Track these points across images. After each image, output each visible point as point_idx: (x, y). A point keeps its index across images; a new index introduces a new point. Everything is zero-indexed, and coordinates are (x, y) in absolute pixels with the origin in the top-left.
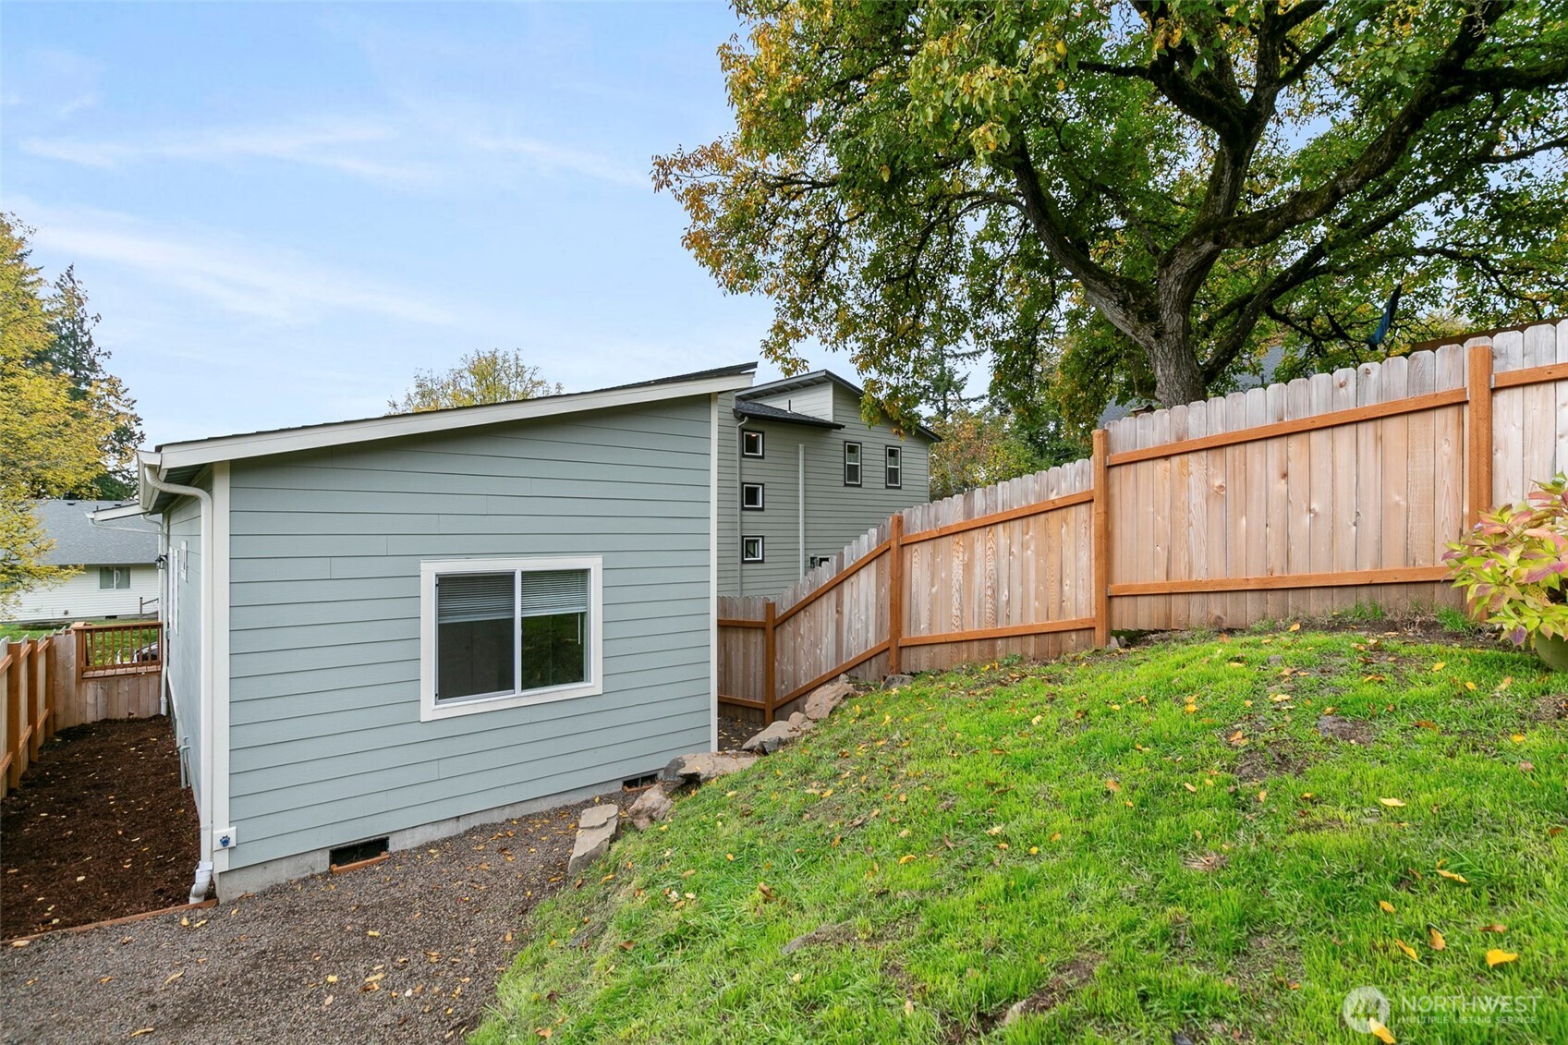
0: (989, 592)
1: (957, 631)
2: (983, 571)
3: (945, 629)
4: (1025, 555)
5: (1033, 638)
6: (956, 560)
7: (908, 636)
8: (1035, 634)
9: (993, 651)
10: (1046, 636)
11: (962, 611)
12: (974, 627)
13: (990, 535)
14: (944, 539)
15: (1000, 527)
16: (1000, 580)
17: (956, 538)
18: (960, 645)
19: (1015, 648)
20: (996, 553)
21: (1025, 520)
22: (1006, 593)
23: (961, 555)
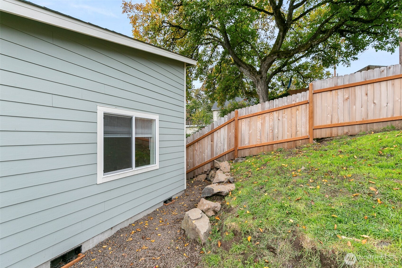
0: (271, 131)
1: (259, 143)
2: (269, 125)
3: (254, 143)
4: (284, 119)
5: (286, 143)
6: (258, 123)
7: (239, 146)
8: (287, 142)
9: (272, 148)
10: (291, 142)
11: (261, 137)
12: (265, 141)
13: (271, 115)
14: (254, 117)
15: (275, 112)
16: (275, 127)
17: (258, 116)
18: (260, 147)
19: (280, 146)
20: (273, 120)
21: (283, 110)
22: (277, 131)
23: (260, 121)
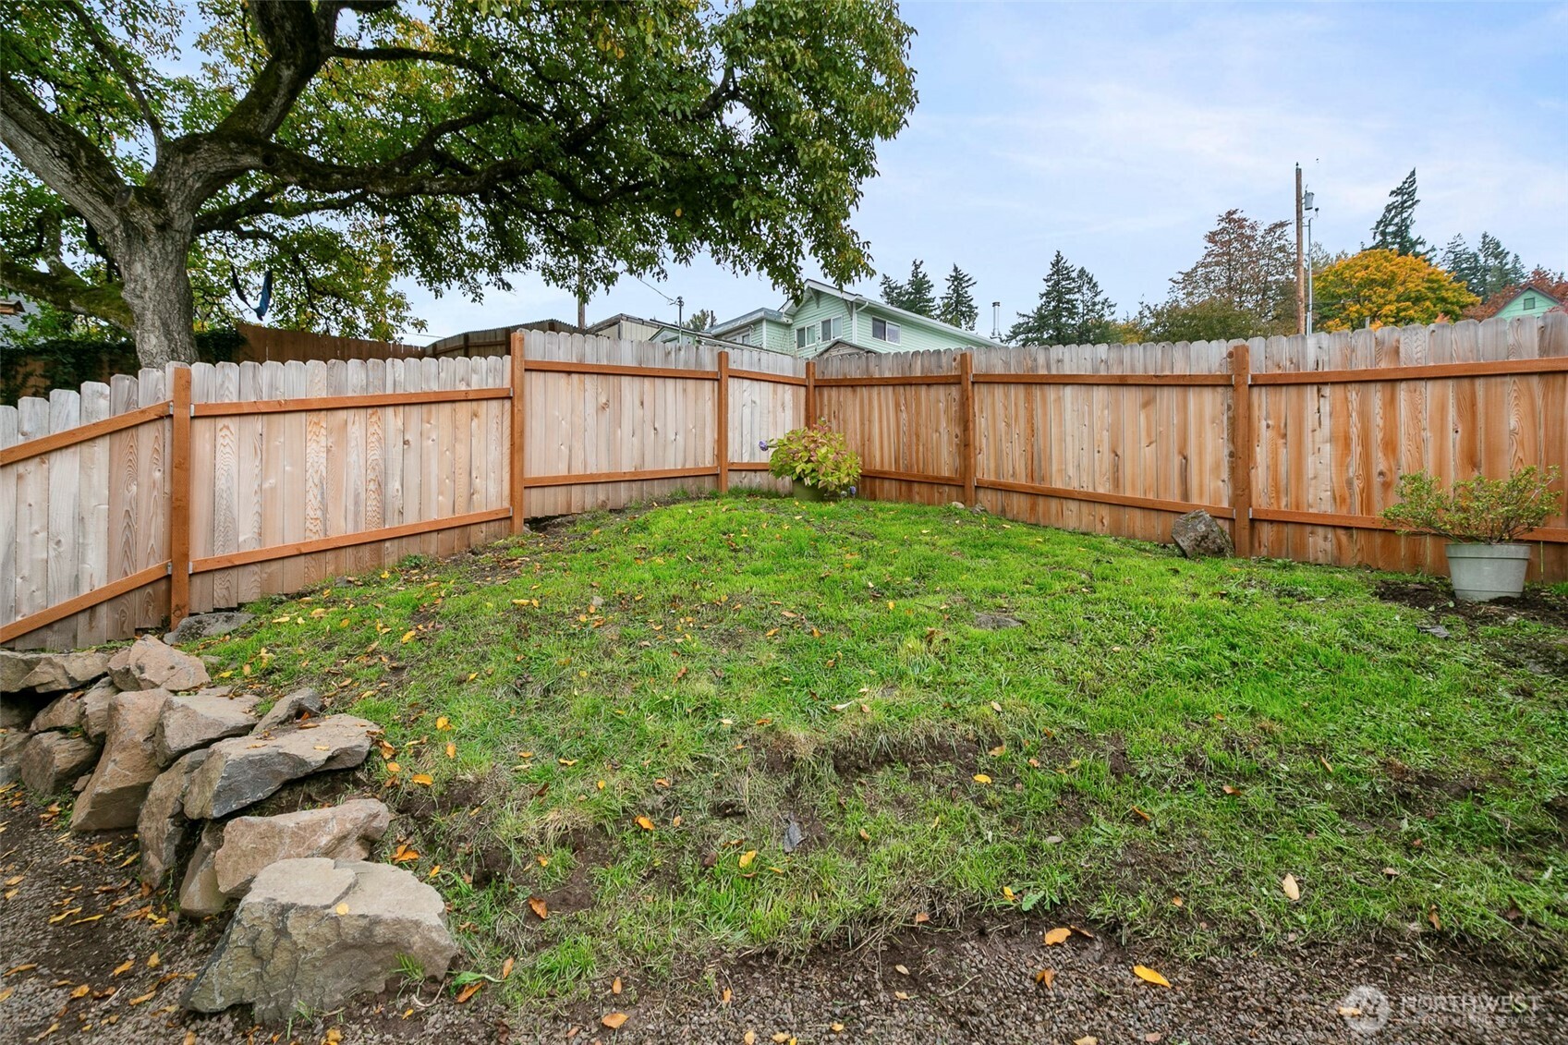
0: (372, 486)
1: (315, 538)
2: (362, 462)
3: (289, 535)
4: (425, 444)
5: (435, 535)
6: (312, 446)
8: (438, 531)
9: (379, 556)
10: (452, 532)
11: (325, 511)
12: (343, 527)
13: (374, 419)
14: (288, 416)
15: (390, 411)
16: (390, 472)
17: (314, 417)
18: (321, 556)
19: (413, 548)
20: (382, 441)
21: (425, 408)
22: (397, 485)
23: (323, 440)
